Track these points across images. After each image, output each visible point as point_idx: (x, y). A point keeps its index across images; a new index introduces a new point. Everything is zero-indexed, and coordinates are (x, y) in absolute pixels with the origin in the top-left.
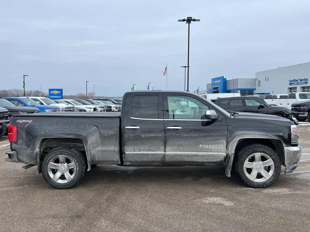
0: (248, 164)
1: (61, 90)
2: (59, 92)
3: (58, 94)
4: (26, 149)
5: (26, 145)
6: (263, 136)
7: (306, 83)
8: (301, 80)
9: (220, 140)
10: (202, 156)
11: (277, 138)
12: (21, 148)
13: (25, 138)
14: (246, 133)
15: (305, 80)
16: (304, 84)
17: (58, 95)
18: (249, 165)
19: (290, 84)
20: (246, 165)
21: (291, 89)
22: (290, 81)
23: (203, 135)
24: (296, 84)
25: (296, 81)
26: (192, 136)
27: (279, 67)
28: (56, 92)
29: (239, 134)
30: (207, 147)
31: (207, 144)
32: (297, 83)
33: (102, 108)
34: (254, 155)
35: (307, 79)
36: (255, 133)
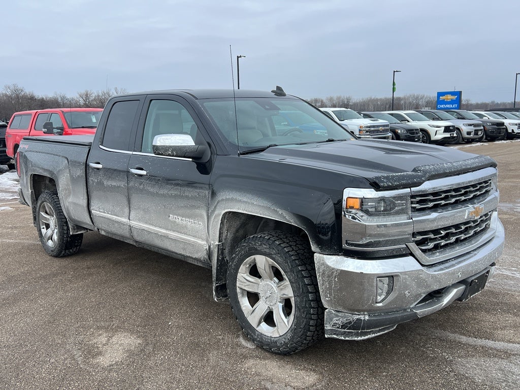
0: (245, 281)
1: (459, 94)
2: (454, 98)
3: (452, 100)
6: (266, 212)
9: (197, 209)
10: (175, 240)
11: (296, 223)
14: (236, 199)
17: (452, 102)
18: (248, 283)
20: (241, 282)
23: (173, 192)
26: (159, 193)
28: (450, 97)
29: (223, 200)
30: (179, 220)
31: (180, 216)
33: (472, 127)
34: (255, 259)
36: (252, 201)
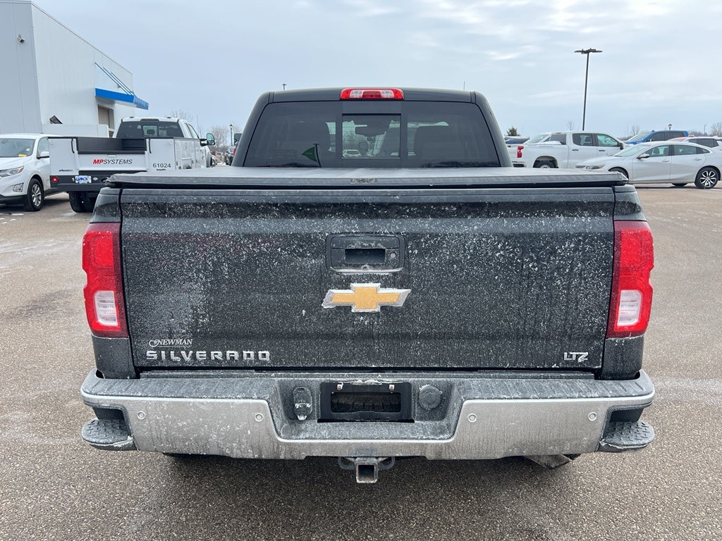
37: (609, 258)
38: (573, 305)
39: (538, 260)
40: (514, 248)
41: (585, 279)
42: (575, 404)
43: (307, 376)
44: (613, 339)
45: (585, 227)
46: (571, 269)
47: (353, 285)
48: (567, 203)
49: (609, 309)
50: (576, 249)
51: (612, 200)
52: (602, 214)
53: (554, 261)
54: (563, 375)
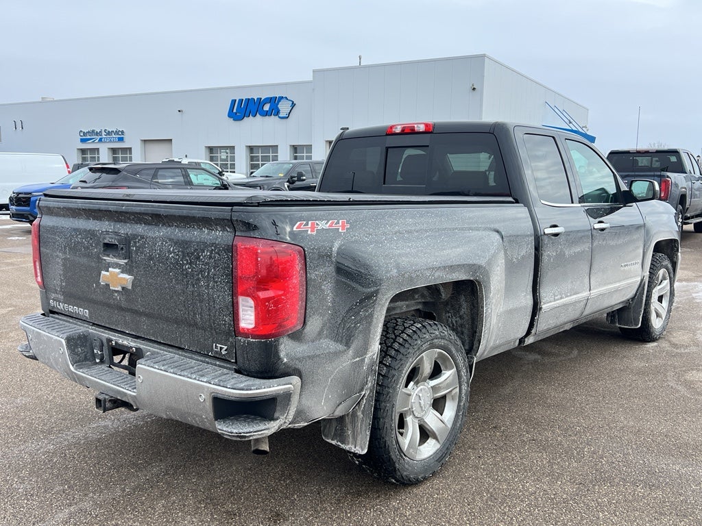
4: (337, 354)
5: (337, 338)
7: (121, 140)
8: (109, 133)
12: (318, 352)
13: (334, 302)
15: (117, 133)
16: (116, 142)
19: (83, 141)
21: (83, 151)
22: (82, 134)
24: (97, 141)
25: (97, 134)
27: (42, 98)
30: (627, 267)
32: (100, 140)
34: (659, 274)
35: (122, 132)
37: (229, 267)
38: (211, 303)
39: (191, 263)
40: (178, 252)
41: (216, 282)
42: (191, 383)
43: (102, 332)
44: (240, 338)
45: (216, 239)
46: (208, 274)
47: (110, 269)
48: (203, 218)
49: (233, 311)
50: (210, 257)
51: (229, 218)
52: (228, 230)
53: (199, 264)
54: (218, 363)
